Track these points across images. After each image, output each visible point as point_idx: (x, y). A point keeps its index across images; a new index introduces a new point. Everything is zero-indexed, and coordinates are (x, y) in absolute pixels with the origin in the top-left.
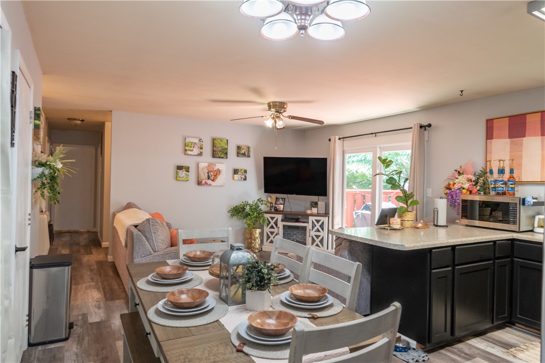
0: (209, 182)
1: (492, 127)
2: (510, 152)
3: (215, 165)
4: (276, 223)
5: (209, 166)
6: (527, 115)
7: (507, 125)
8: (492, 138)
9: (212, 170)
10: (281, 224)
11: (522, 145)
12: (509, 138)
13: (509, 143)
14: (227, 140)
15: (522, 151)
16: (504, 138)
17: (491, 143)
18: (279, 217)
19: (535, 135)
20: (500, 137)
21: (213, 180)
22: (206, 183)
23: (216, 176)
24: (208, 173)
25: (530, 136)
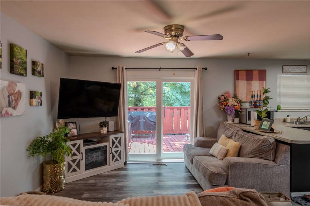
0: (10, 110)
1: (238, 74)
2: (247, 87)
3: (16, 85)
4: (78, 149)
5: (9, 85)
6: (253, 71)
7: (245, 74)
8: (238, 80)
9: (13, 92)
10: (83, 149)
11: (251, 84)
12: (246, 80)
13: (246, 83)
14: (26, 51)
15: (251, 87)
16: (244, 80)
17: (238, 82)
18: (81, 142)
19: (256, 80)
20: (242, 80)
21: (14, 108)
22: (7, 113)
23: (17, 101)
24: (9, 96)
25: (255, 80)
